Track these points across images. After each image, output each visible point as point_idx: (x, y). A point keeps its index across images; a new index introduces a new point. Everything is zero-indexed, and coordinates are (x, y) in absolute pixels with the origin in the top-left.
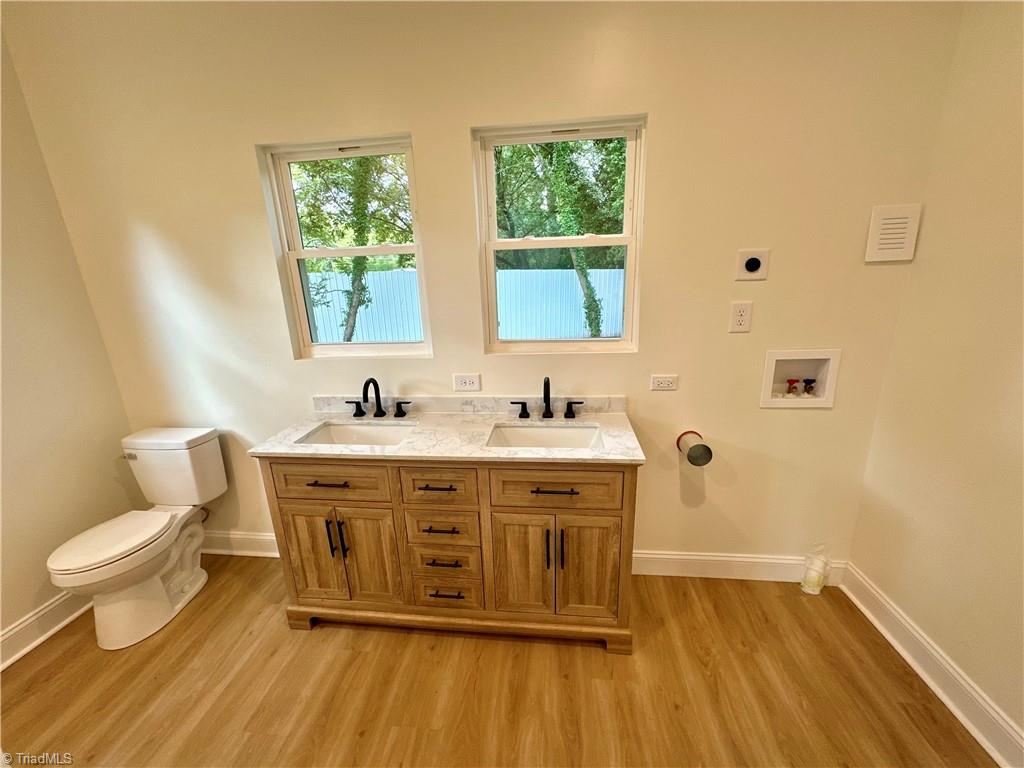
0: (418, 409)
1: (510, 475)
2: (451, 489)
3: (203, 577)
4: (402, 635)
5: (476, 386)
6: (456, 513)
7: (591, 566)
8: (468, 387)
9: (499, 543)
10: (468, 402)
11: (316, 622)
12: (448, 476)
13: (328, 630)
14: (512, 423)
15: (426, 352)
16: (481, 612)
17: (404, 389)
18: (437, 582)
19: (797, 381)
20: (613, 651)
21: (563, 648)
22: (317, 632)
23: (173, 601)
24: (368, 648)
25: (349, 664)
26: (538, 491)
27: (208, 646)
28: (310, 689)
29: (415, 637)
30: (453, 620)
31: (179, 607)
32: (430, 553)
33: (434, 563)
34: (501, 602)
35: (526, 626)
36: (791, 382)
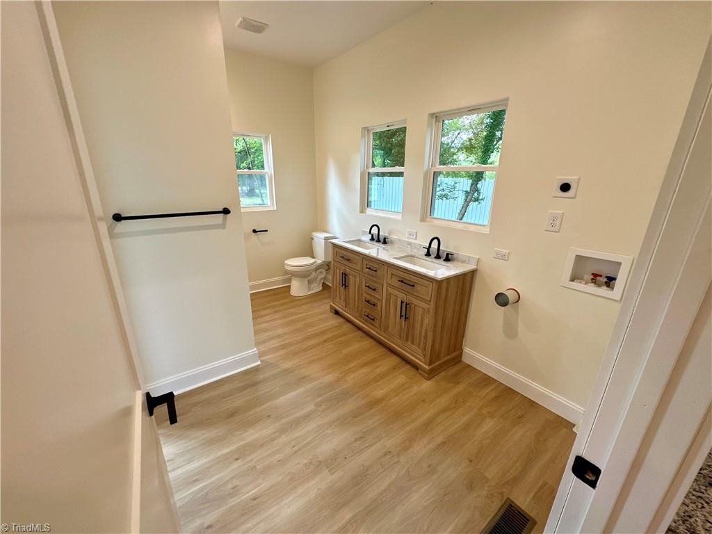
0: (392, 242)
1: (395, 272)
2: (376, 271)
3: (321, 288)
4: (356, 329)
5: (414, 237)
6: (376, 282)
7: (418, 326)
8: (411, 237)
9: (388, 301)
10: (410, 244)
11: (337, 313)
12: (376, 266)
13: (339, 317)
14: (421, 257)
15: (399, 217)
16: (378, 331)
17: (390, 233)
18: (368, 311)
19: (601, 276)
20: (420, 374)
21: (403, 362)
22: (336, 316)
23: (309, 291)
24: (345, 327)
25: (336, 327)
26: (402, 281)
27: (309, 305)
28: (323, 326)
29: (360, 332)
30: (371, 330)
31: (310, 293)
32: (368, 298)
33: (368, 302)
34: (386, 329)
35: (392, 344)
36: (595, 275)
